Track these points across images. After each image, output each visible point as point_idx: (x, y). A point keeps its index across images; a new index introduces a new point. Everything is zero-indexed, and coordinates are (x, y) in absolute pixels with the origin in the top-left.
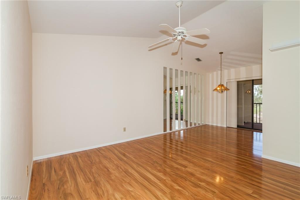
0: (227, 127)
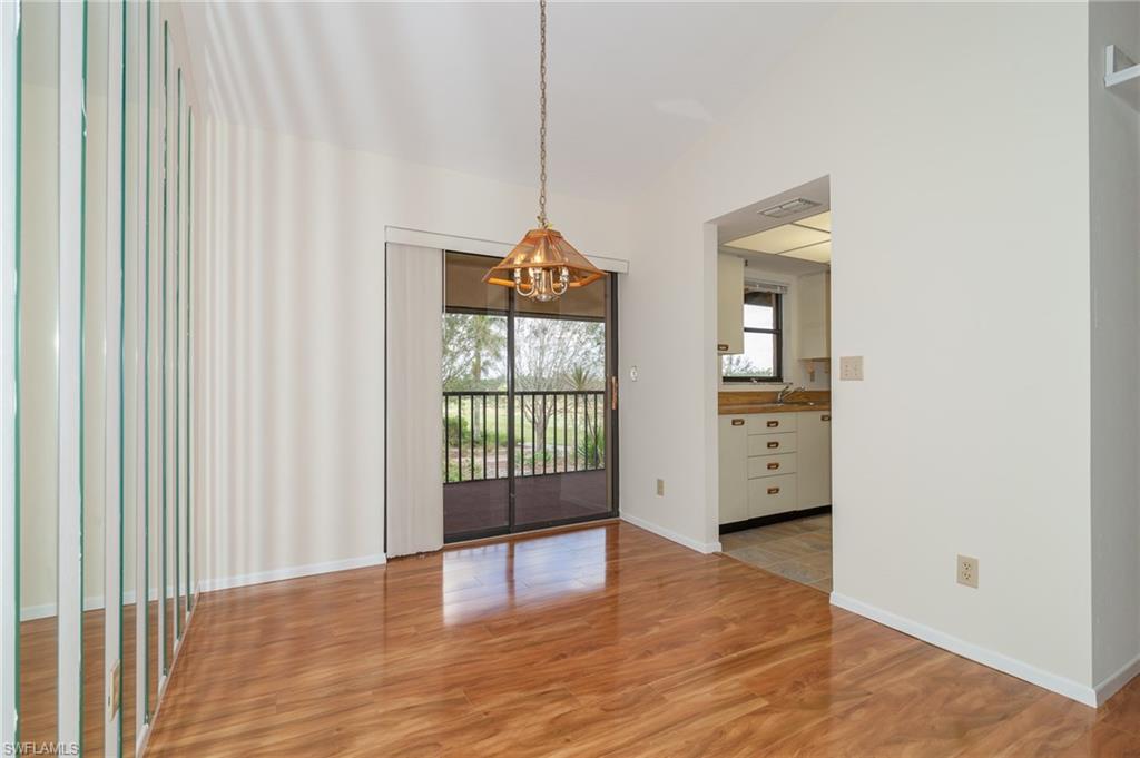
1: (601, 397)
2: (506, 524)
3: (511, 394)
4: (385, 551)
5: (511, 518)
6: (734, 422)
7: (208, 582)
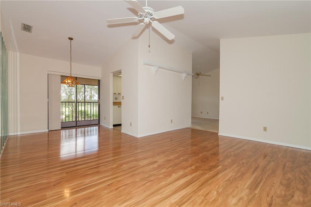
0: (49, 131)
1: (97, 103)
2: (75, 125)
3: (77, 102)
4: (48, 129)
5: (76, 124)
6: (118, 107)
7: (11, 134)
